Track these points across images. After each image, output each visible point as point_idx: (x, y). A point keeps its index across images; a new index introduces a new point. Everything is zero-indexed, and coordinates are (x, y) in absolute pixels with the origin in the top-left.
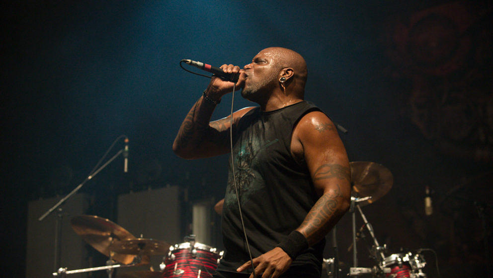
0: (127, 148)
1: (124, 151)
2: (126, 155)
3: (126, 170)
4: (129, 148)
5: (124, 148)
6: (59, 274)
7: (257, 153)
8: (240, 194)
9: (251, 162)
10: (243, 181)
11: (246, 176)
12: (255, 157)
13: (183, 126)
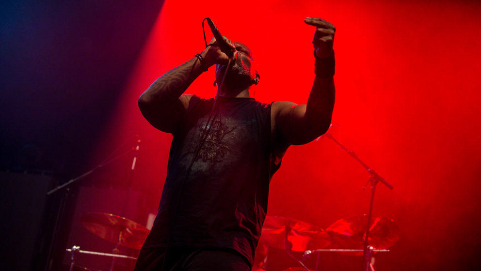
0: (138, 148)
1: (135, 150)
3: (133, 168)
4: (139, 148)
6: (73, 250)
7: (234, 129)
8: (212, 164)
9: (223, 136)
10: (214, 152)
11: (218, 148)
12: (230, 132)
13: (169, 82)
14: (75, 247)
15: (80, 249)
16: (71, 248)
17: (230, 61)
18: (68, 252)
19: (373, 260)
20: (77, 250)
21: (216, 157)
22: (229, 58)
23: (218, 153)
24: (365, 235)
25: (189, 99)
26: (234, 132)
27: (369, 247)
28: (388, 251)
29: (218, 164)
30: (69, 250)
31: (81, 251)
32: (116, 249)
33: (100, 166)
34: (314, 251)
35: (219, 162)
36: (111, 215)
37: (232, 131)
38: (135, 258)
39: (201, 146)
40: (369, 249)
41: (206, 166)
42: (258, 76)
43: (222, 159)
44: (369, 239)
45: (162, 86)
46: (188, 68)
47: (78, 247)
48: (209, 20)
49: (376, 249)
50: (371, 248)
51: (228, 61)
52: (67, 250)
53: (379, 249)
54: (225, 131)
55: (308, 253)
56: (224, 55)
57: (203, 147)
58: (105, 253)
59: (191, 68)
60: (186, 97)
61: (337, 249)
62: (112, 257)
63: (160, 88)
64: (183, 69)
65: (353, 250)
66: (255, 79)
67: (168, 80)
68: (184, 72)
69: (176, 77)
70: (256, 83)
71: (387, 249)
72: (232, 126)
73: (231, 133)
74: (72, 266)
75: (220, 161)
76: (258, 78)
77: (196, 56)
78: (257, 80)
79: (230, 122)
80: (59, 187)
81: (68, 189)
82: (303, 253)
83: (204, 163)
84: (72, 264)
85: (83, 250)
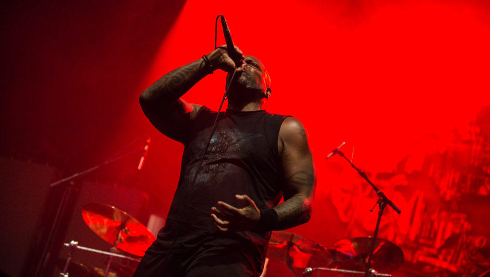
0: (146, 148)
3: (139, 167)
4: (148, 148)
6: (70, 245)
9: (227, 148)
12: (233, 144)
13: (170, 79)
14: (73, 242)
15: (78, 245)
16: (69, 242)
18: (66, 246)
20: (74, 245)
24: (368, 258)
25: (198, 109)
26: (238, 145)
27: (371, 270)
28: (390, 275)
29: (220, 174)
30: (67, 245)
31: (79, 247)
32: (114, 248)
33: (107, 162)
34: (314, 269)
35: (220, 172)
37: (235, 143)
40: (370, 272)
41: (208, 177)
42: (269, 90)
43: (224, 170)
44: (372, 262)
45: (162, 84)
49: (378, 273)
50: (373, 271)
52: (64, 244)
53: (381, 273)
54: (230, 143)
55: (308, 271)
56: (230, 61)
58: (103, 251)
61: (338, 268)
62: (110, 255)
63: (159, 85)
65: (354, 272)
66: (265, 93)
67: (169, 77)
68: (186, 70)
69: (177, 75)
70: (266, 97)
72: (237, 138)
73: (235, 145)
74: (68, 261)
75: (222, 171)
76: (269, 93)
77: (203, 57)
78: (267, 94)
79: (235, 134)
80: (63, 180)
81: (72, 183)
82: (304, 269)
83: (206, 175)
84: (69, 259)
85: (81, 246)
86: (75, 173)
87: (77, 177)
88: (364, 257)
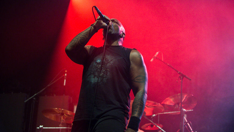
1: (64, 76)
2: (65, 78)
3: (64, 85)
4: (67, 75)
5: (65, 74)
6: (40, 128)
7: (111, 60)
8: (102, 79)
9: (107, 64)
10: (102, 73)
11: (104, 71)
13: (79, 39)
14: (41, 126)
15: (43, 127)
16: (39, 127)
17: (108, 26)
18: (38, 129)
19: (185, 115)
20: (42, 127)
21: (103, 75)
22: (107, 25)
23: (104, 73)
24: (180, 104)
25: (90, 47)
26: (112, 62)
27: (183, 110)
28: (193, 110)
29: (104, 79)
31: (44, 128)
32: (60, 125)
33: (49, 86)
34: (156, 114)
36: (56, 109)
37: (110, 61)
38: (70, 128)
39: (96, 71)
44: (182, 105)
45: (76, 42)
46: (88, 32)
47: (42, 126)
48: (95, 7)
50: (184, 110)
51: (107, 26)
53: (188, 110)
54: (107, 62)
55: (154, 116)
56: (105, 24)
57: (97, 71)
58: (55, 127)
59: (89, 31)
60: (88, 47)
61: (167, 112)
62: (59, 129)
63: (75, 43)
64: (85, 32)
65: (175, 112)
67: (79, 38)
68: (86, 33)
69: (82, 36)
71: (192, 109)
72: (111, 59)
77: (91, 25)
79: (110, 57)
80: (30, 98)
81: (34, 99)
82: (151, 116)
85: (45, 127)
86: (35, 94)
87: (36, 95)
88: (178, 104)
